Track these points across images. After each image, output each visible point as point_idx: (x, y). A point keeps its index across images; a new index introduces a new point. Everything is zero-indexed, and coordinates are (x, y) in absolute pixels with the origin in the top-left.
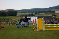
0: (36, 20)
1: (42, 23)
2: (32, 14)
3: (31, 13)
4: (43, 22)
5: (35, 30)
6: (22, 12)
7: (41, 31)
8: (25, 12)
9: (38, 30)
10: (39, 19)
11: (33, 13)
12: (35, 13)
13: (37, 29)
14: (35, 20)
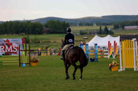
0: (115, 44)
1: (132, 51)
2: (106, 29)
3: (103, 28)
4: (134, 49)
5: (113, 70)
6: (81, 25)
7: (129, 70)
8: (88, 24)
9: (121, 70)
10: (123, 42)
11: (108, 27)
12: (112, 27)
13: (118, 65)
14: (113, 45)
